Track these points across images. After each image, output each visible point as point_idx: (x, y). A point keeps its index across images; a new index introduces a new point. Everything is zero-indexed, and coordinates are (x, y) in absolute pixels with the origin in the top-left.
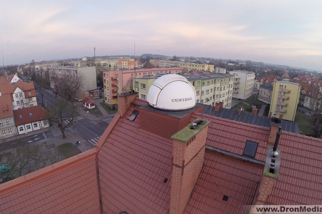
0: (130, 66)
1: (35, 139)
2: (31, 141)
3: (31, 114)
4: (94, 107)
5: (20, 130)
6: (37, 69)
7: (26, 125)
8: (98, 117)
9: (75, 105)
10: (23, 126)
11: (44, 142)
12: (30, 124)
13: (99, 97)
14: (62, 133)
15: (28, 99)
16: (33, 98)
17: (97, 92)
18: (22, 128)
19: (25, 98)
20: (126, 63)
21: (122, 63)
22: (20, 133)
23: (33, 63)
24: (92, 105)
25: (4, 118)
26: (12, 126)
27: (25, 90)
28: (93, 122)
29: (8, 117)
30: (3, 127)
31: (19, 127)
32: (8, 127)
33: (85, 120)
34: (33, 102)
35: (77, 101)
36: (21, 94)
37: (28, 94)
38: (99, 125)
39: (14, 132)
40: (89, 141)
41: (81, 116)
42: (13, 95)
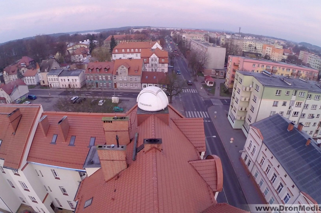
0: (273, 54)
3: (155, 77)
4: (212, 85)
5: (144, 87)
6: (184, 38)
7: (149, 84)
8: (208, 95)
10: (146, 84)
12: (152, 85)
13: (223, 78)
14: (170, 98)
15: (161, 64)
16: (165, 64)
17: (223, 72)
18: (145, 85)
19: (159, 63)
20: (270, 49)
21: (266, 48)
24: (211, 83)
25: (134, 76)
26: (138, 82)
27: (160, 56)
28: (202, 98)
29: (137, 75)
30: (132, 81)
31: (143, 84)
32: (136, 82)
33: (197, 95)
34: (165, 68)
35: (203, 75)
36: (156, 59)
37: (161, 60)
38: (204, 103)
39: (139, 87)
40: (186, 112)
41: (196, 90)
42: (150, 58)
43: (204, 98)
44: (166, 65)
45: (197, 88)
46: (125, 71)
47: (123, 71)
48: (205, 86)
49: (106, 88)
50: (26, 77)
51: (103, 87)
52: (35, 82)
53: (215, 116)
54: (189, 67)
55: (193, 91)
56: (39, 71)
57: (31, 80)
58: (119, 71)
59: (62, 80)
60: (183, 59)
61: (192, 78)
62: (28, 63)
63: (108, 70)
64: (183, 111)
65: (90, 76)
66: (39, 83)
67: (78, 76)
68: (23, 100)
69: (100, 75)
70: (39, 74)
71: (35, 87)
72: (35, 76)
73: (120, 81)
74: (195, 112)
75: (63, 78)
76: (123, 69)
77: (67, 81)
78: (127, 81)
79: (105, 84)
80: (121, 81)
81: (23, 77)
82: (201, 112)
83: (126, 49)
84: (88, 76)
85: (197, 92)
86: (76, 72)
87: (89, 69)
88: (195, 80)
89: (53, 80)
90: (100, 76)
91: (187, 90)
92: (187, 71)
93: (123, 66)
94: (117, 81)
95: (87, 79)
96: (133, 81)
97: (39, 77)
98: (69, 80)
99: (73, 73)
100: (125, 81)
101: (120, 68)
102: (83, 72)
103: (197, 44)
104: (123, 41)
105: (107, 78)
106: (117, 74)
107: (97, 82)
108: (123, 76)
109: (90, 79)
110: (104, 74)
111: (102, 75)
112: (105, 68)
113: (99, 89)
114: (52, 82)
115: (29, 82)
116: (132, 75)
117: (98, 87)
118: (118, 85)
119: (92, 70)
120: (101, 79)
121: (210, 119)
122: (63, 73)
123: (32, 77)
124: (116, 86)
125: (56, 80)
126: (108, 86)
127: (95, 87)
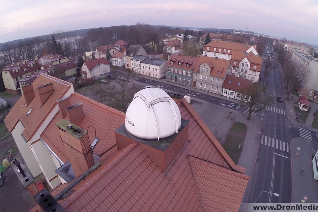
1: (229, 106)
2: (224, 105)
3: (239, 84)
5: (225, 93)
7: (230, 91)
9: (272, 95)
10: (228, 90)
11: (231, 112)
12: (234, 92)
14: (249, 113)
15: (252, 71)
16: (256, 72)
18: (227, 91)
19: (250, 70)
22: (224, 94)
23: (285, 41)
24: (305, 107)
25: (216, 77)
26: (219, 86)
27: (252, 62)
28: (289, 122)
29: (220, 78)
30: (212, 83)
31: (224, 89)
32: (216, 85)
33: (285, 117)
34: (256, 76)
35: (298, 95)
36: (247, 65)
37: (253, 67)
38: (290, 130)
39: (219, 91)
40: (263, 136)
41: (284, 111)
42: (240, 62)
43: (291, 124)
44: (258, 74)
45: (287, 109)
46: (207, 70)
47: (205, 69)
48: (297, 109)
49: (184, 84)
50: (114, 58)
51: (182, 82)
52: (121, 64)
53: (297, 153)
54: (284, 82)
55: (281, 112)
56: (126, 55)
57: (117, 61)
58: (201, 69)
59: (143, 67)
60: (280, 71)
61: (284, 95)
62: (123, 46)
63: (190, 65)
64: (260, 134)
65: (170, 68)
66: (124, 66)
67: (159, 66)
68: (102, 78)
69: (181, 69)
70: (125, 57)
71: (120, 68)
72: (121, 58)
73: (200, 80)
74: (273, 139)
75: (145, 65)
76: (205, 67)
77: (148, 68)
78: (207, 82)
79: (184, 79)
80: (202, 80)
81: (111, 57)
82: (281, 142)
83: (218, 48)
84: (169, 68)
85: (285, 114)
86: (158, 62)
87: (171, 61)
88: (287, 98)
89: (136, 65)
90: (181, 71)
91: (274, 108)
92: (281, 86)
93: (205, 64)
94: (197, 80)
95: (167, 70)
96: (214, 84)
97: (124, 60)
98: (150, 68)
99: (155, 62)
100: (206, 81)
101: (203, 65)
102: (166, 63)
103: (298, 56)
104: (217, 40)
105: (187, 74)
106: (198, 72)
107: (177, 76)
108: (204, 76)
109: (170, 71)
110: (185, 70)
111: (183, 70)
112: (187, 63)
113: (177, 83)
114: (135, 67)
115: (115, 63)
116: (214, 77)
117: (177, 81)
118: (197, 84)
119: (174, 62)
120: (181, 73)
121: (289, 155)
122: (146, 60)
123: (118, 59)
124: (195, 85)
125: (138, 65)
126: (187, 83)
127: (174, 81)
